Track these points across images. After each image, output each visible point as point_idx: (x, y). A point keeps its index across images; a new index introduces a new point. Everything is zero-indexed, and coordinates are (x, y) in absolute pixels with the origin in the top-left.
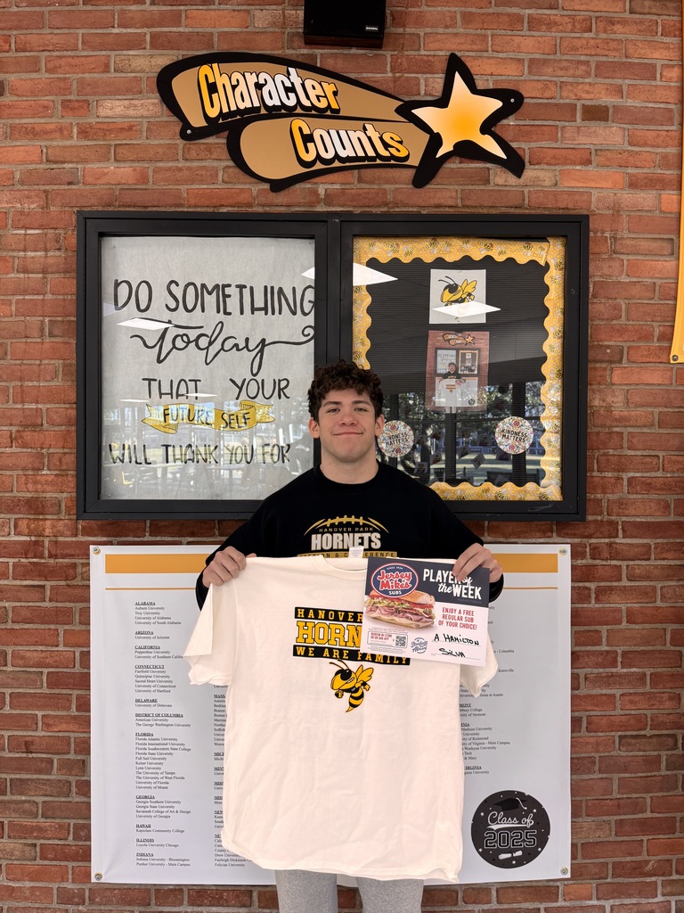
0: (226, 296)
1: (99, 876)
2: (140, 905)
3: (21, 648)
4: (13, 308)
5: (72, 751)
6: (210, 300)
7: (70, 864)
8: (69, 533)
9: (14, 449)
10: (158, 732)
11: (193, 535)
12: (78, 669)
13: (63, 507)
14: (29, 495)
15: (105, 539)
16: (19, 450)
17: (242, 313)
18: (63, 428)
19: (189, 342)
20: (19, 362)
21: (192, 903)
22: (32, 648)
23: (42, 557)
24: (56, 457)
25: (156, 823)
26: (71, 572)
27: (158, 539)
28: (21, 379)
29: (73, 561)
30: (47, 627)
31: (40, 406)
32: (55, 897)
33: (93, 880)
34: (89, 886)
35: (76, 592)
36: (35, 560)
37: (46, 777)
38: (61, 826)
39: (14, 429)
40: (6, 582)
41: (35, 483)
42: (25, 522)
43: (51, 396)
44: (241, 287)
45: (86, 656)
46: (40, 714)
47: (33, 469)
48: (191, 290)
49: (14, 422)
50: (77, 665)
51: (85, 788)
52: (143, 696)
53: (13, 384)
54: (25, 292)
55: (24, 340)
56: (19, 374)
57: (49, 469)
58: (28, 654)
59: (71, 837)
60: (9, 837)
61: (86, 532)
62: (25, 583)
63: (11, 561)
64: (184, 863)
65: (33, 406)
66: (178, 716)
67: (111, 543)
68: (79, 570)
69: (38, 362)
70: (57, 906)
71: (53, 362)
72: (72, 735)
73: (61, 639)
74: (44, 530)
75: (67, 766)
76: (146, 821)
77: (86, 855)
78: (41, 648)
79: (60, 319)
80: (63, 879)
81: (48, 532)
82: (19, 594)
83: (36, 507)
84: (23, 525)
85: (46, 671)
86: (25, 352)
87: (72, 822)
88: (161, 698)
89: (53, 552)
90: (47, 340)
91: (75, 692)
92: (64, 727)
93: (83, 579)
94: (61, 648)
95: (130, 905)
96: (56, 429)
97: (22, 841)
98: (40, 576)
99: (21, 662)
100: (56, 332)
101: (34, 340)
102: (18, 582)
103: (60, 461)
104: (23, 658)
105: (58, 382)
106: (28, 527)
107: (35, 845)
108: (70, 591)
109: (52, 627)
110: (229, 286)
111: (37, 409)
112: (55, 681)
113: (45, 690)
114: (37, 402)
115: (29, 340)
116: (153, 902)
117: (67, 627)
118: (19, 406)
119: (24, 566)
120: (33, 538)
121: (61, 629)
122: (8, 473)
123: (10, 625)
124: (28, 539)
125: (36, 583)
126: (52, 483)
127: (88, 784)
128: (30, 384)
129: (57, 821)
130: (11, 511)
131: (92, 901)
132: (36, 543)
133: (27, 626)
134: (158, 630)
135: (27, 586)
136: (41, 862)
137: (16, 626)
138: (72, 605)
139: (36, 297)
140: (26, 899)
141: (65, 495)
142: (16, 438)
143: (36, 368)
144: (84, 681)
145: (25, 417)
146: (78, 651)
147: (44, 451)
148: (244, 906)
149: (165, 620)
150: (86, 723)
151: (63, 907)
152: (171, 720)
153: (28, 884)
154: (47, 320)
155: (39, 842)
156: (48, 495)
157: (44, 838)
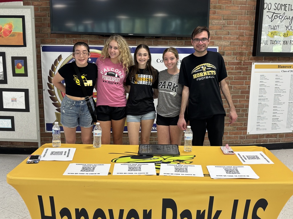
0: (286, 7)
1: (248, 133)
2: (256, 139)
3: (235, 85)
4: (239, 8)
5: (245, 107)
6: (283, 7)
7: (243, 131)
8: (248, 60)
9: (237, 41)
10: (263, 103)
11: (273, 60)
12: (247, 90)
13: (247, 54)
14: (240, 51)
15: (255, 61)
16: (238, 41)
17: (289, 11)
18: (248, 36)
19: (278, 17)
20: (239, 21)
21: (266, 138)
22: (238, 85)
23: (241, 65)
24: (247, 43)
25: (261, 121)
26: (247, 68)
27: (265, 61)
28: (240, 25)
29: (248, 66)
30: (241, 81)
31: (244, 31)
32: (239, 138)
33: (247, 134)
34: (246, 135)
35: (248, 73)
36: (240, 66)
37: (239, 113)
38: (241, 123)
39: (238, 36)
40: (233, 71)
41: (242, 48)
42: (238, 57)
43: (246, 29)
44: (289, 5)
45: (249, 87)
46: (238, 100)
47: (241, 45)
48: (279, 5)
49: (238, 35)
50: (247, 89)
51: (247, 115)
52: (260, 95)
53: (238, 26)
54: (242, 4)
55: (241, 16)
56: (239, 23)
57: (245, 45)
58: (237, 87)
59: (243, 125)
60: (230, 126)
61: (251, 60)
62: (237, 71)
63: (234, 66)
64: (266, 129)
65: (242, 31)
66: (267, 99)
67: (256, 62)
68: (249, 68)
69: (244, 21)
70: (239, 140)
71: (247, 21)
72: (245, 104)
73: (244, 83)
74: (242, 59)
75: (243, 111)
76: (259, 121)
77: (246, 129)
78: (239, 85)
79: (249, 11)
80: (241, 134)
81: (243, 60)
82: (236, 74)
83: (241, 54)
84: (238, 58)
85: (240, 90)
86: (241, 18)
87: (243, 122)
88: (264, 95)
89: (244, 64)
90: (246, 15)
91: (246, 95)
92: (243, 102)
93: (249, 70)
94: (244, 85)
95: (254, 139)
96: (247, 36)
97: (233, 127)
98: (241, 69)
99: (235, 89)
100: (248, 14)
101: (243, 16)
102: (236, 71)
103: (247, 44)
104: (236, 88)
105: (248, 25)
106: (239, 58)
107: (235, 127)
108: (247, 73)
109: (242, 81)
110: (287, 4)
111: (243, 32)
112: (242, 92)
113: (240, 95)
114: (243, 30)
115: (242, 16)
116: (259, 138)
117: (246, 81)
118: (239, 31)
119: (237, 67)
120: (240, 61)
121: (244, 81)
122: (236, 46)
123: (233, 81)
124: (238, 61)
125: (240, 71)
126: (245, 49)
127: (248, 114)
128: (242, 26)
129: (241, 122)
130: (236, 55)
131: (246, 138)
132: (240, 62)
133: (237, 81)
134: (264, 81)
135: (238, 72)
136: (236, 131)
137: (235, 81)
138: (247, 76)
139: (244, 5)
140: (233, 139)
141: (247, 51)
142: (238, 38)
143: (243, 22)
144: (248, 92)
145: (240, 33)
146: (247, 86)
147: (244, 41)
148: (276, 138)
149: (266, 79)
150: (248, 101)
151: (240, 140)
152: (265, 100)
153: (233, 136)
154: (246, 11)
155: (236, 127)
156: (244, 51)
157: (238, 126)
